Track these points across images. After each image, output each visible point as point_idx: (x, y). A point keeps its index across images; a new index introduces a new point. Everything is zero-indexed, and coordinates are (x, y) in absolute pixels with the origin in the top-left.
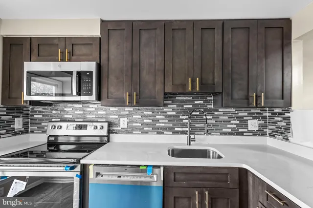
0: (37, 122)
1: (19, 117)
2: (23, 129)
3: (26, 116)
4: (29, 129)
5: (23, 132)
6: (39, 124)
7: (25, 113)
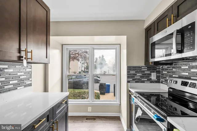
0: (164, 76)
1: (154, 72)
2: (156, 80)
3: (158, 72)
4: (161, 81)
5: (156, 82)
6: (165, 78)
7: (157, 70)
